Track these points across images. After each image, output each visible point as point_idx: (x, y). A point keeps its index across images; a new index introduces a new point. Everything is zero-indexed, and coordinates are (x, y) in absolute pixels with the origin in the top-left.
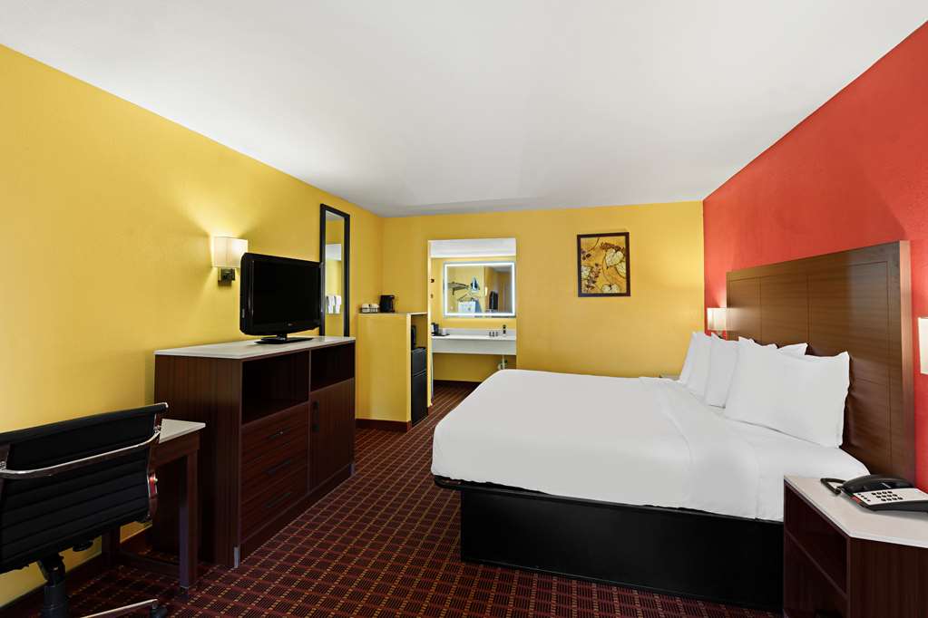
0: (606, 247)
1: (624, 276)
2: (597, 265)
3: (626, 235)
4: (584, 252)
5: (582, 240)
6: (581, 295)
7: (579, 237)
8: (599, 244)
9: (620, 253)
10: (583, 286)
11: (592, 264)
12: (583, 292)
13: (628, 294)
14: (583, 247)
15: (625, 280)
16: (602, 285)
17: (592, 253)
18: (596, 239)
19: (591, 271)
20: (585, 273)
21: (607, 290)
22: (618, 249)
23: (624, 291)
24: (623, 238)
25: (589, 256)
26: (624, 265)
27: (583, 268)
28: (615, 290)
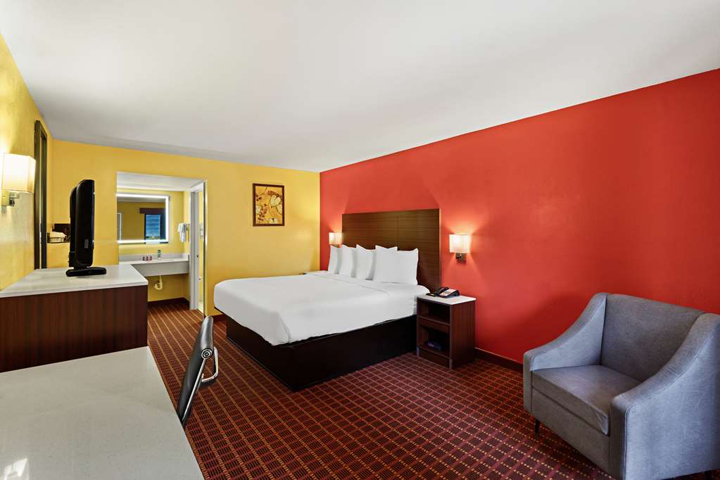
0: (271, 193)
1: (281, 212)
2: (265, 205)
3: (283, 187)
4: (257, 196)
5: (257, 187)
6: (255, 225)
7: (255, 185)
8: (267, 190)
9: (279, 198)
10: (257, 219)
11: (263, 204)
12: (257, 223)
13: (283, 224)
14: (257, 192)
15: (281, 216)
16: (268, 218)
17: (263, 196)
18: (265, 187)
19: (262, 209)
20: (258, 210)
21: (271, 222)
22: (278, 196)
23: (281, 223)
24: (281, 189)
25: (260, 198)
26: (281, 206)
27: (257, 207)
28: (276, 222)
